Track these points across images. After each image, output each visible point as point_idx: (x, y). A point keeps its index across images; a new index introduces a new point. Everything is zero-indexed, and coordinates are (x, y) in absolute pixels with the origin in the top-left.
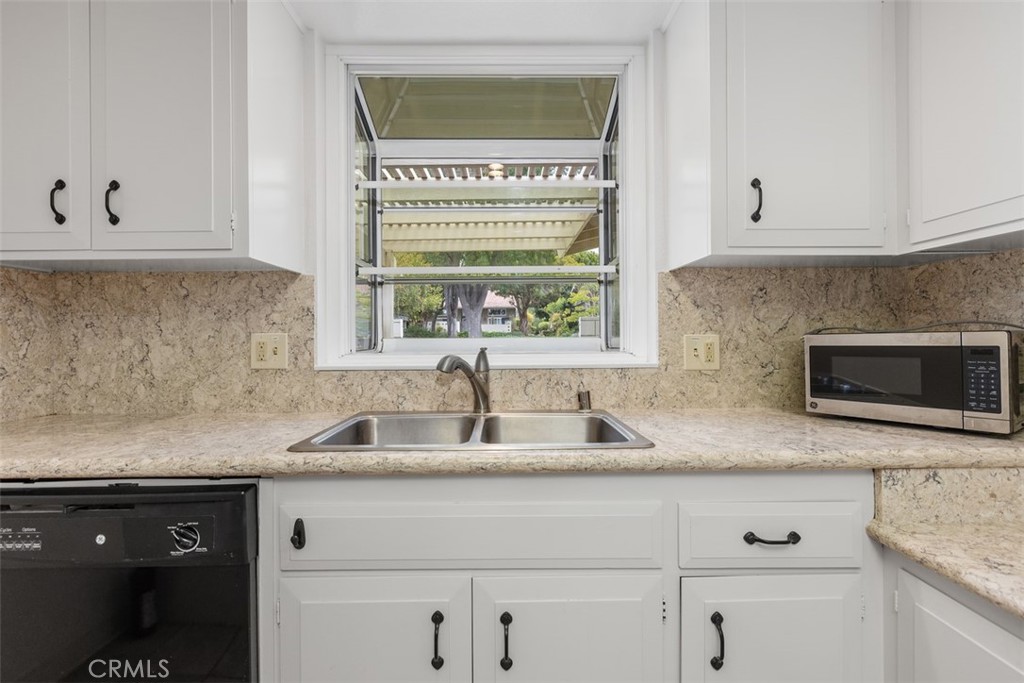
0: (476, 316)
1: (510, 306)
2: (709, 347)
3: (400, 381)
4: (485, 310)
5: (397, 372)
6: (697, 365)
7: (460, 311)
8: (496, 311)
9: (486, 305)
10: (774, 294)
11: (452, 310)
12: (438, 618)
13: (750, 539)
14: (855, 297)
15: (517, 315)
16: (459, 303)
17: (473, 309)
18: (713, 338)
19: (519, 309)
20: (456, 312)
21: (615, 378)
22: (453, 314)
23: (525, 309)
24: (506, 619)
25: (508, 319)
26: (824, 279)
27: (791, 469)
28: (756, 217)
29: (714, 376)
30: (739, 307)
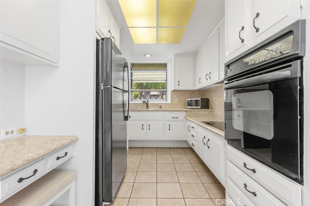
0: (148, 97)
1: (158, 94)
2: (177, 101)
3: (137, 105)
4: (151, 95)
5: (137, 104)
6: (176, 103)
7: (144, 95)
8: (154, 96)
9: (151, 94)
10: (186, 94)
11: (141, 95)
12: (143, 125)
13: (173, 118)
14: (197, 94)
15: (160, 97)
16: (143, 93)
17: (147, 95)
18: (178, 99)
19: (161, 95)
20: (142, 96)
21: (165, 104)
22: (141, 96)
23: (162, 95)
24: (149, 125)
25: (157, 98)
26: (193, 92)
27: (177, 111)
28: (179, 85)
29: (178, 104)
30: (181, 95)
